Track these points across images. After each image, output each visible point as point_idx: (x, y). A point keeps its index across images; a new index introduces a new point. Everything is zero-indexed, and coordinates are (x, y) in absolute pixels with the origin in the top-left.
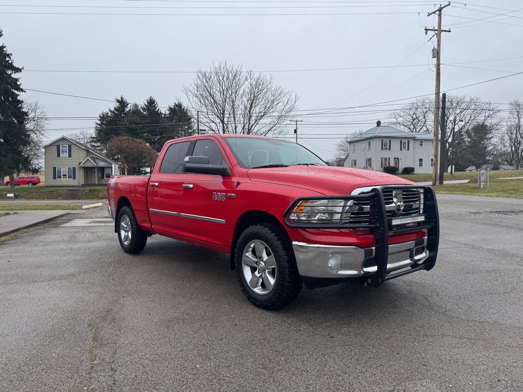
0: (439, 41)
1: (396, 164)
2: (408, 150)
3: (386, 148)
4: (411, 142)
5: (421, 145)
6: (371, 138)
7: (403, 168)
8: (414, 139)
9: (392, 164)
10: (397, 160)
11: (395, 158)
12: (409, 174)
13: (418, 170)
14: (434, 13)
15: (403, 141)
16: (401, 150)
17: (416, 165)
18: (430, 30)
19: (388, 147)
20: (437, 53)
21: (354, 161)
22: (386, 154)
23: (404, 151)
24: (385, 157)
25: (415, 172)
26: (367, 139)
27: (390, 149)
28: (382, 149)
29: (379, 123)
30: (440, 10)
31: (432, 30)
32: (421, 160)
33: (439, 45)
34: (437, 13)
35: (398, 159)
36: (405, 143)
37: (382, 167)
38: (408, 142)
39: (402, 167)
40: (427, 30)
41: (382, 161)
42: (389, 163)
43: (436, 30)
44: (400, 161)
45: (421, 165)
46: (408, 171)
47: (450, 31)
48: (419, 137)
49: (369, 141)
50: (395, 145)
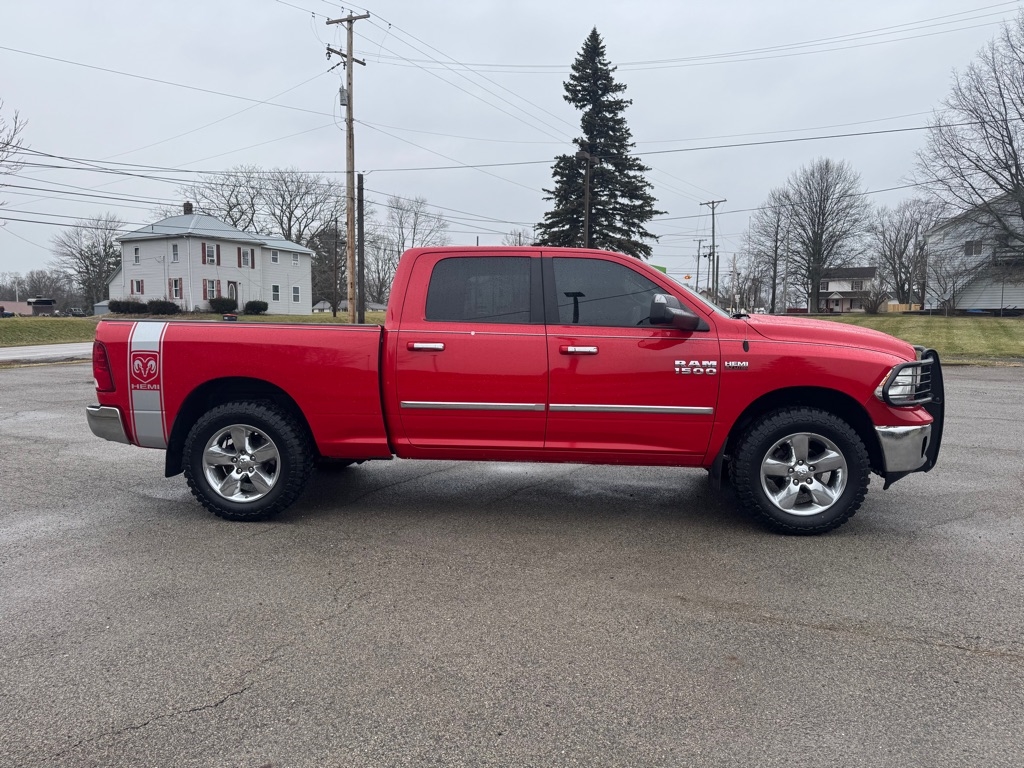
0: (350, 76)
1: (231, 294)
2: (253, 267)
3: (213, 261)
4: (258, 252)
5: (275, 260)
6: (180, 237)
7: (246, 301)
8: (262, 246)
9: (225, 294)
10: (233, 284)
11: (229, 282)
12: (257, 313)
13: (273, 308)
14: (341, 21)
15: (244, 249)
16: (240, 266)
17: (268, 298)
18: (335, 52)
19: (215, 258)
20: (347, 99)
21: (138, 283)
22: (211, 272)
23: (246, 269)
24: (211, 279)
25: (269, 311)
26: (168, 238)
27: (219, 264)
28: (204, 262)
29: (188, 208)
30: (350, 20)
31: (338, 53)
32: (276, 289)
33: (350, 84)
34: (345, 23)
35: (235, 283)
36: (246, 254)
37: (205, 298)
38: (252, 251)
39: (242, 300)
40: (330, 51)
41: (205, 286)
42: (219, 291)
43: (345, 56)
44: (239, 288)
45: (276, 297)
46: (257, 308)
47: (364, 64)
48: (270, 244)
49: (175, 242)
50: (229, 255)
